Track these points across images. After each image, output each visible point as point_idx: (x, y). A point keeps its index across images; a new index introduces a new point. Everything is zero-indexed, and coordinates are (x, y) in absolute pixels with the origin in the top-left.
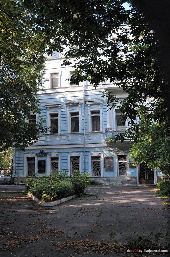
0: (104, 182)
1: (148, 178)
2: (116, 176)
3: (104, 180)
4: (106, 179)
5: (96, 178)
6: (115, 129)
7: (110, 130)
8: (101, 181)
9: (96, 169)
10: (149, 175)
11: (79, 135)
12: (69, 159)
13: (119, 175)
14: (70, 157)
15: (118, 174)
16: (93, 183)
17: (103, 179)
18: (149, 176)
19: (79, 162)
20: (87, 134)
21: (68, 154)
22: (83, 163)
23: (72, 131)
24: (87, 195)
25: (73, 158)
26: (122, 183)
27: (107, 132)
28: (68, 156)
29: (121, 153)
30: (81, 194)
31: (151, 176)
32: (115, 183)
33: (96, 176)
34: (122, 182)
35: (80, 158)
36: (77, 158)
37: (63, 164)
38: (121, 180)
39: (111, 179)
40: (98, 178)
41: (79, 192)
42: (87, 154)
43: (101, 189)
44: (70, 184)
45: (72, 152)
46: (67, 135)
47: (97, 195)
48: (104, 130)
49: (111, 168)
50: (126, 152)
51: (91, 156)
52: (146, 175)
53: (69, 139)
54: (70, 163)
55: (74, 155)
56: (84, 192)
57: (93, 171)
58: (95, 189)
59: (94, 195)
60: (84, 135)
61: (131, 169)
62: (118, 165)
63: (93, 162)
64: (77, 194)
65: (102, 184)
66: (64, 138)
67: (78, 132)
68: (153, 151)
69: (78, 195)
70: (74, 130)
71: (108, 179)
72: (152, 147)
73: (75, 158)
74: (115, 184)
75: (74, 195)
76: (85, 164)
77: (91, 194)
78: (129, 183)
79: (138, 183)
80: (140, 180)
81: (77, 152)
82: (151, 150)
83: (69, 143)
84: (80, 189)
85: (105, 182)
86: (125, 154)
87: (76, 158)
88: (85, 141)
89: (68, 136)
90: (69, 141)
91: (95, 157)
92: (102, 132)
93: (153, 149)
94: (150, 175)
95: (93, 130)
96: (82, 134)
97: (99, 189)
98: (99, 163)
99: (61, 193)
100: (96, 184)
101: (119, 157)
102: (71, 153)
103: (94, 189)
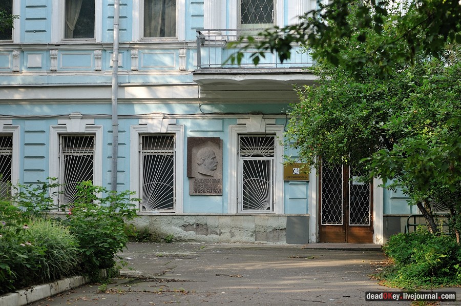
0: (185, 233)
1: (353, 221)
2: (234, 212)
3: (185, 227)
4: (192, 221)
5: (154, 218)
6: (234, 33)
7: (213, 36)
8: (175, 230)
9: (155, 183)
10: (354, 209)
11: (97, 52)
12: (54, 146)
13: (245, 207)
14: (59, 134)
15: (241, 205)
16: (145, 237)
17: (182, 222)
18: (356, 215)
19: (92, 157)
20: (125, 47)
21: (53, 123)
22: (110, 161)
23: (66, 36)
24: (125, 276)
25: (70, 140)
26: (253, 239)
27: (202, 42)
28: (52, 129)
29: (254, 125)
30: (104, 272)
31: (362, 215)
32: (226, 236)
33: (156, 212)
34: (255, 233)
35: (99, 142)
36: (86, 140)
37: (31, 164)
38: (252, 226)
39: (211, 222)
40: (164, 219)
41: (98, 264)
42: (122, 124)
43: (177, 256)
44: (62, 235)
45: (68, 117)
46: (48, 50)
47: (163, 277)
48: (193, 36)
49: (214, 181)
50: (273, 121)
51: (140, 134)
52: (346, 209)
53: (54, 64)
54: (56, 159)
55: (76, 127)
56: (112, 266)
57: (146, 189)
58: (154, 256)
59: (152, 276)
60: (115, 51)
61: (288, 186)
62: (241, 170)
63: (147, 159)
64: (87, 271)
65: (180, 240)
66: (36, 60)
67: (89, 41)
68: (378, 117)
69: (90, 275)
70: (74, 31)
71: (202, 221)
72: (377, 103)
73: (77, 138)
74: (228, 241)
75: (77, 274)
76: (115, 164)
77: (138, 273)
78: (279, 239)
79: (313, 238)
80: (320, 227)
81: (84, 117)
82: (371, 113)
83: (55, 80)
84: (99, 253)
85: (191, 234)
86: (270, 130)
87: (82, 138)
88: (116, 74)
89: (53, 52)
90: (54, 74)
91: (155, 137)
92: (184, 45)
93: (378, 109)
94: (360, 209)
95: (148, 32)
96: (106, 47)
97: (167, 257)
98: (169, 161)
99: (29, 266)
100: (155, 241)
101: (247, 141)
102: (60, 122)
103: (147, 257)
